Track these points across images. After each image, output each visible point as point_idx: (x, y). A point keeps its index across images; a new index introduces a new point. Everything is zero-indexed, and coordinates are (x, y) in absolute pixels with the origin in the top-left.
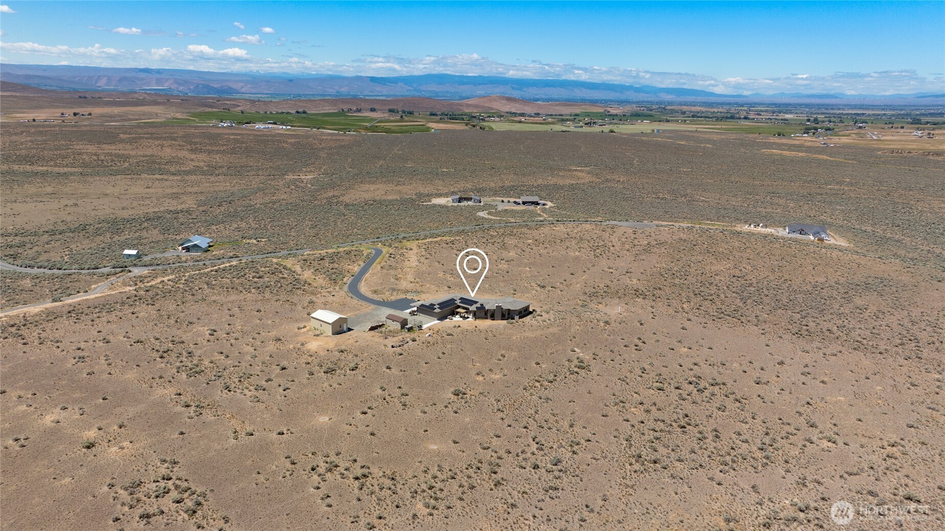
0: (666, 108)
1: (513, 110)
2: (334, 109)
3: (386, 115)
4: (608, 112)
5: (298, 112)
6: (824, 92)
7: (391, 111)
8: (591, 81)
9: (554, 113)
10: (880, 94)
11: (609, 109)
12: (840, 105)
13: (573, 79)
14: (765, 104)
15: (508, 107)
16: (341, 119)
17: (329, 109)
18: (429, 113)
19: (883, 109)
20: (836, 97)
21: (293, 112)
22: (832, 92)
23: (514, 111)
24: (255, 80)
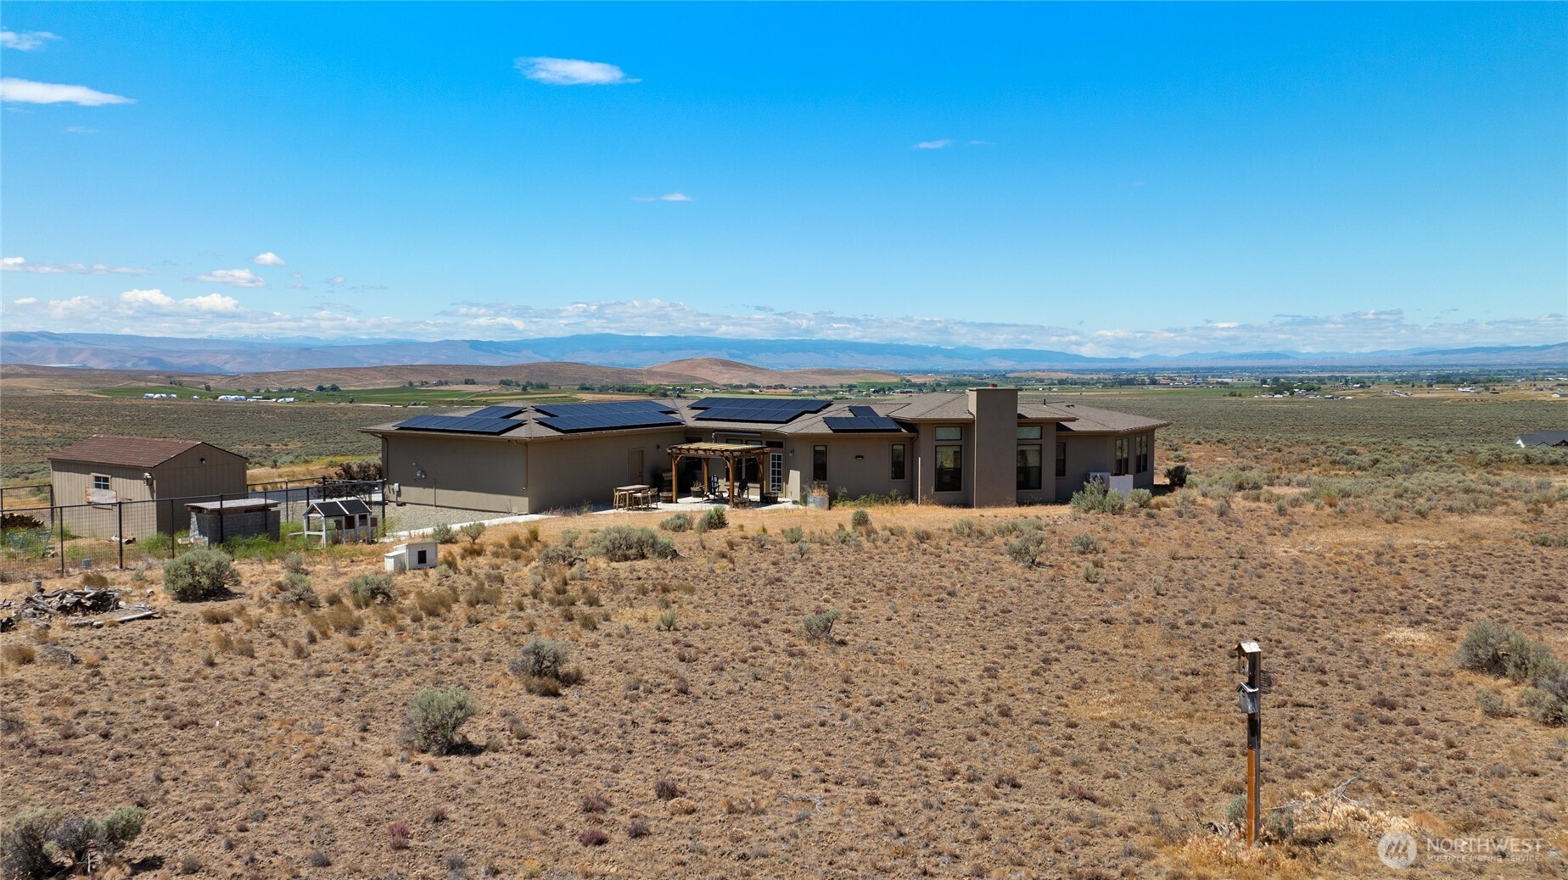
0: (1008, 375)
1: (736, 382)
2: (394, 384)
3: (495, 388)
4: (908, 381)
5: (321, 388)
6: (1265, 350)
7: (504, 383)
8: (866, 340)
9: (810, 385)
10: (1355, 351)
11: (908, 377)
12: (1298, 367)
13: (833, 338)
14: (1174, 369)
15: (727, 376)
16: (407, 395)
17: (385, 384)
18: (577, 387)
19: (1370, 371)
20: (1286, 357)
21: (313, 388)
22: (1277, 350)
23: (738, 383)
24: (250, 349)
